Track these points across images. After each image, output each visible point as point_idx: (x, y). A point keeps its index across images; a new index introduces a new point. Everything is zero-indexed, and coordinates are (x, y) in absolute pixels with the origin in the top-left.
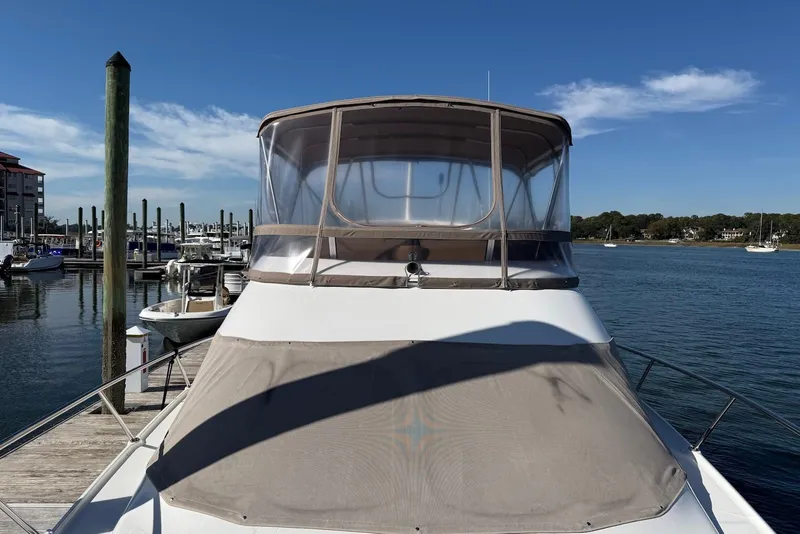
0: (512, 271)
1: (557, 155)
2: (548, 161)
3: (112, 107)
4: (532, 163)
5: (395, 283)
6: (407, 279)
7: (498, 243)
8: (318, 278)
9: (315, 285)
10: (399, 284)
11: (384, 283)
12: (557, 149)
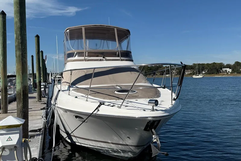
0: (121, 58)
1: (127, 37)
2: (126, 38)
3: (2, 26)
4: (122, 39)
5: (101, 60)
6: (103, 59)
7: (119, 53)
8: (86, 60)
9: (85, 61)
10: (102, 60)
11: (99, 60)
12: (127, 36)
